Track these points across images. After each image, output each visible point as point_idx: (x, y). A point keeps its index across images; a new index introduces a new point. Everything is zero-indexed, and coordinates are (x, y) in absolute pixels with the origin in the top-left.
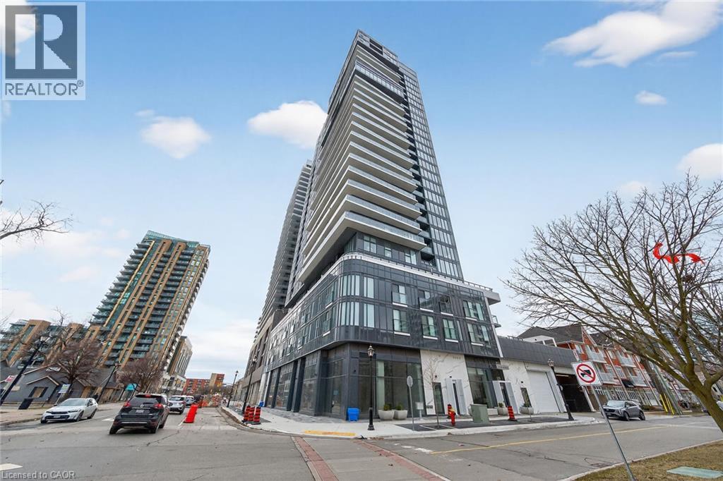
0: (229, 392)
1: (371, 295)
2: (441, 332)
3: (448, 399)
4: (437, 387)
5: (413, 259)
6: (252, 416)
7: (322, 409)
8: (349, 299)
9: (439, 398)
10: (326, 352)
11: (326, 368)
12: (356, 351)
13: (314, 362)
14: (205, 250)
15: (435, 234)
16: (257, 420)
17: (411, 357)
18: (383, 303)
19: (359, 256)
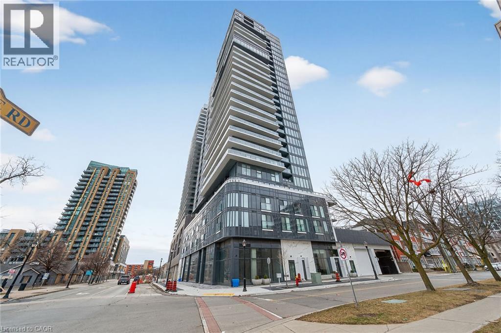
0: (157, 273)
1: (246, 206)
2: (295, 227)
3: (299, 270)
4: (292, 263)
5: (277, 178)
6: (171, 287)
7: (217, 281)
8: (231, 209)
9: (293, 270)
10: (218, 244)
11: (219, 255)
12: (237, 243)
13: (211, 251)
14: (133, 174)
15: (293, 160)
16: (174, 289)
17: (274, 245)
18: (254, 211)
19: (238, 180)
